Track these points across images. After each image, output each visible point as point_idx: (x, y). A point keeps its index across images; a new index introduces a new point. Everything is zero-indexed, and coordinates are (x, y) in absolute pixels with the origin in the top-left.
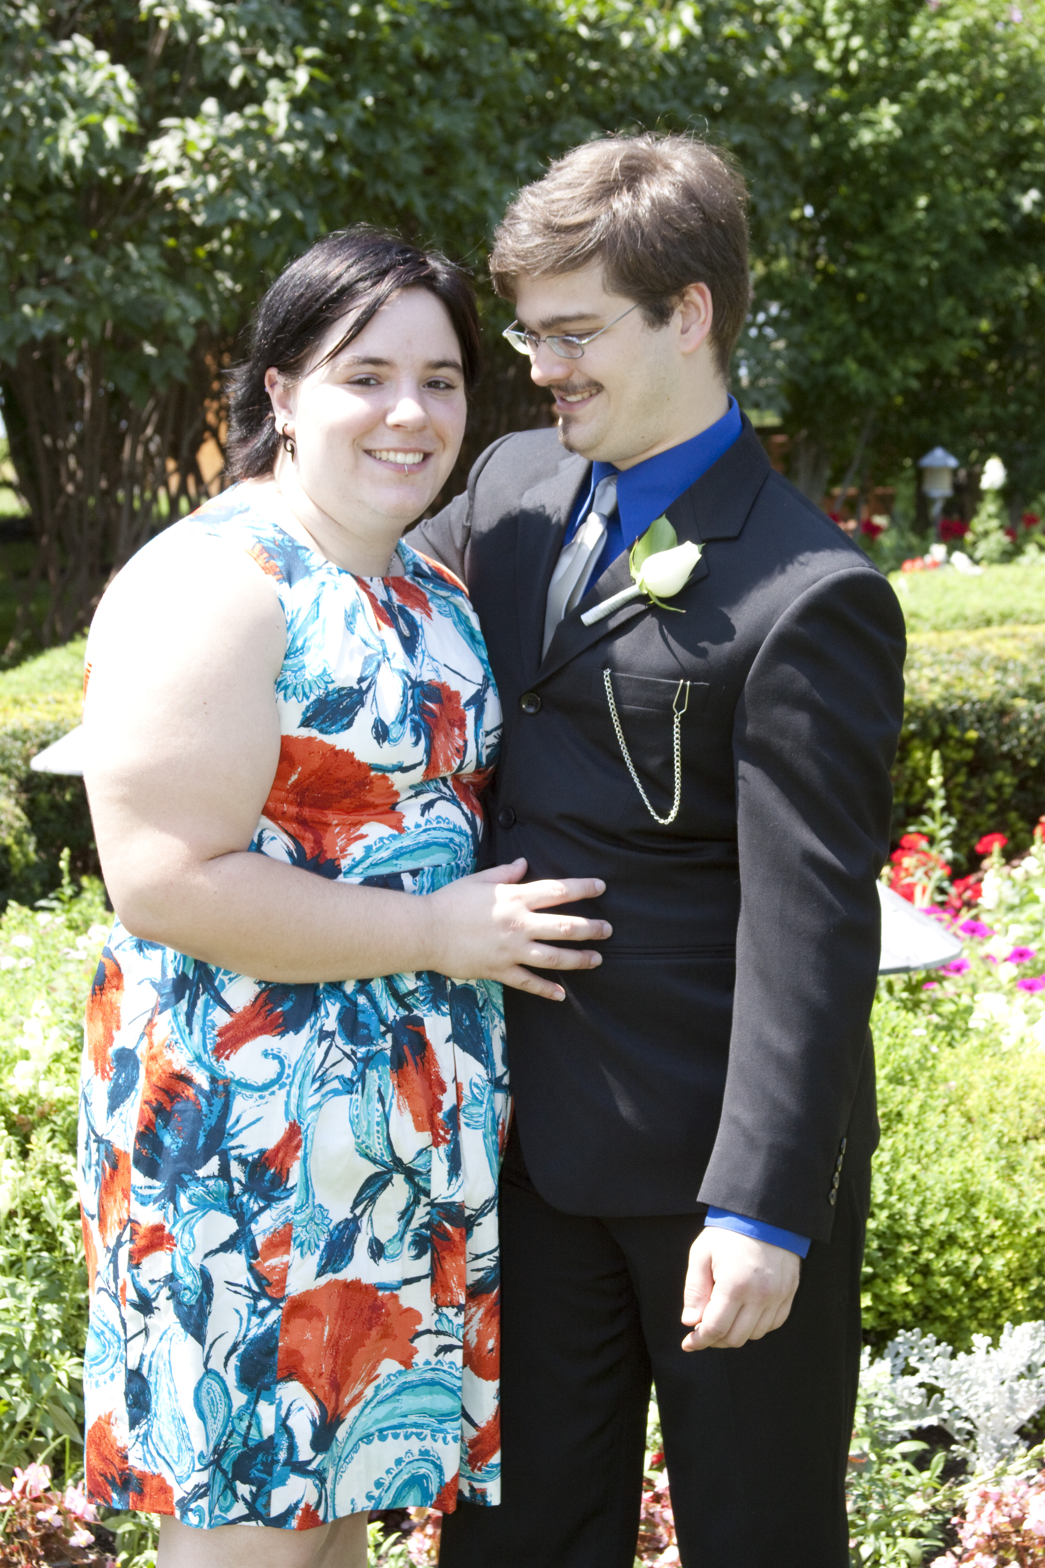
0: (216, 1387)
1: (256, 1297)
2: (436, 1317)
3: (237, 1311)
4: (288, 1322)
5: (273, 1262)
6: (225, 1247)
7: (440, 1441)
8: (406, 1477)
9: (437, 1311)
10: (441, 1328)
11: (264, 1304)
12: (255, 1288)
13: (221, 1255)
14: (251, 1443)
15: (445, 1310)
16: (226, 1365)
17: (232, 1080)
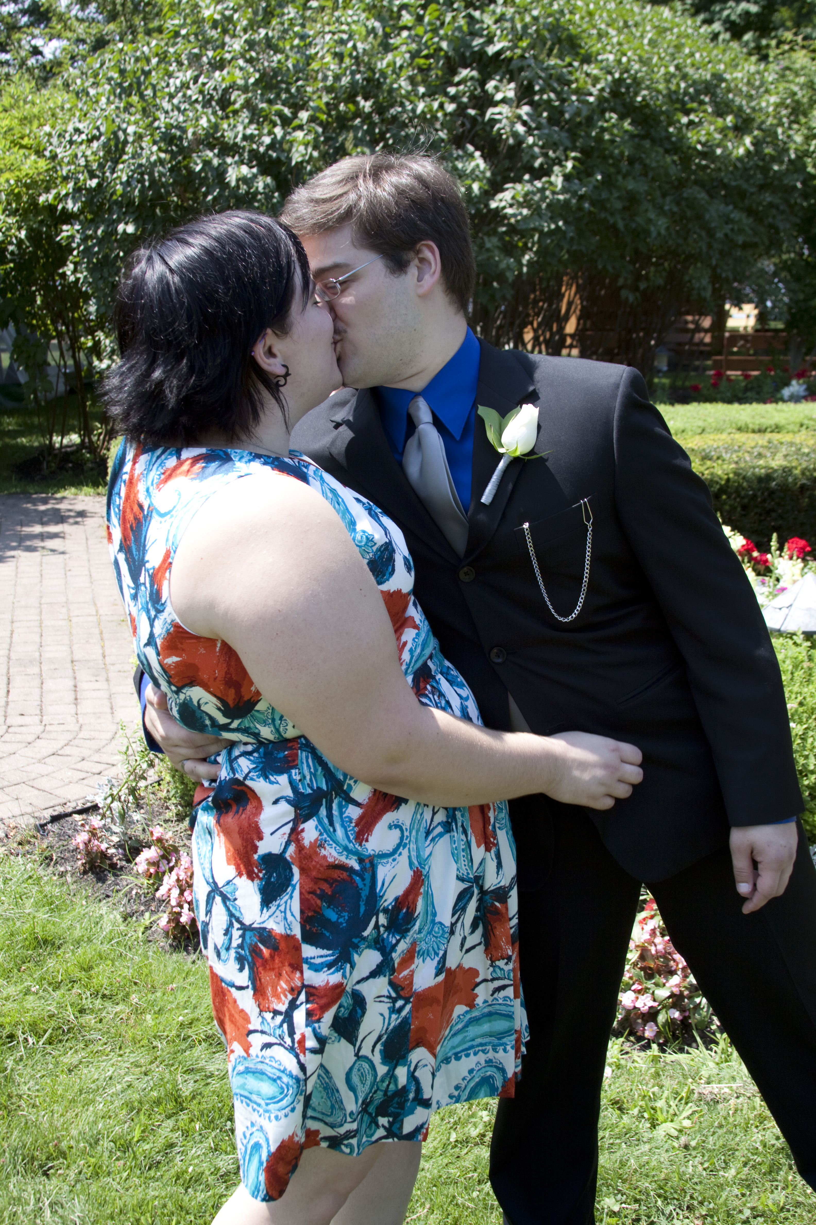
0: (366, 1066)
1: (394, 1000)
2: (491, 969)
3: (382, 1015)
4: (417, 1011)
5: (406, 973)
6: (374, 974)
7: (501, 1052)
8: (477, 1080)
9: (492, 965)
10: (495, 975)
11: (400, 1003)
12: (394, 995)
13: (371, 980)
14: (389, 1094)
15: (497, 963)
16: (373, 1051)
17: (374, 856)
